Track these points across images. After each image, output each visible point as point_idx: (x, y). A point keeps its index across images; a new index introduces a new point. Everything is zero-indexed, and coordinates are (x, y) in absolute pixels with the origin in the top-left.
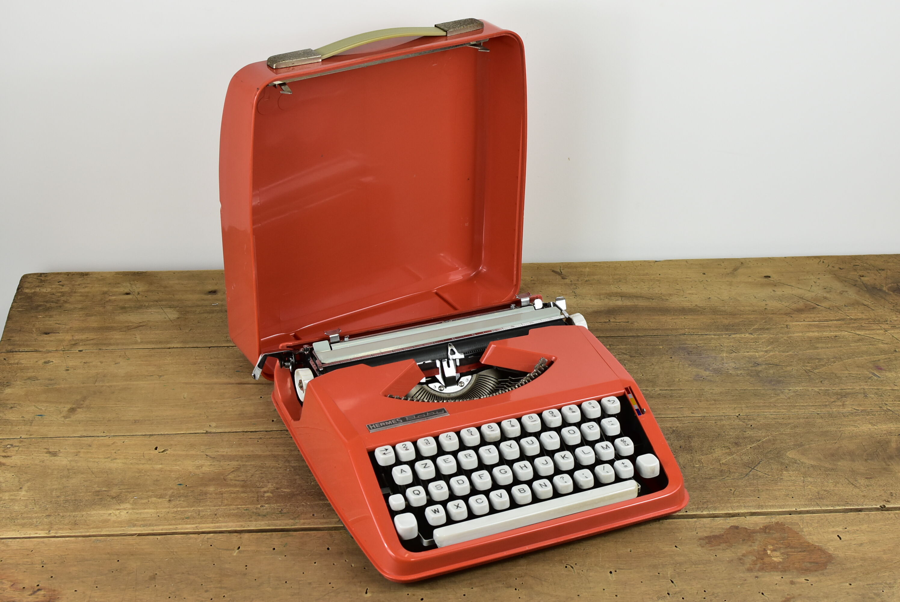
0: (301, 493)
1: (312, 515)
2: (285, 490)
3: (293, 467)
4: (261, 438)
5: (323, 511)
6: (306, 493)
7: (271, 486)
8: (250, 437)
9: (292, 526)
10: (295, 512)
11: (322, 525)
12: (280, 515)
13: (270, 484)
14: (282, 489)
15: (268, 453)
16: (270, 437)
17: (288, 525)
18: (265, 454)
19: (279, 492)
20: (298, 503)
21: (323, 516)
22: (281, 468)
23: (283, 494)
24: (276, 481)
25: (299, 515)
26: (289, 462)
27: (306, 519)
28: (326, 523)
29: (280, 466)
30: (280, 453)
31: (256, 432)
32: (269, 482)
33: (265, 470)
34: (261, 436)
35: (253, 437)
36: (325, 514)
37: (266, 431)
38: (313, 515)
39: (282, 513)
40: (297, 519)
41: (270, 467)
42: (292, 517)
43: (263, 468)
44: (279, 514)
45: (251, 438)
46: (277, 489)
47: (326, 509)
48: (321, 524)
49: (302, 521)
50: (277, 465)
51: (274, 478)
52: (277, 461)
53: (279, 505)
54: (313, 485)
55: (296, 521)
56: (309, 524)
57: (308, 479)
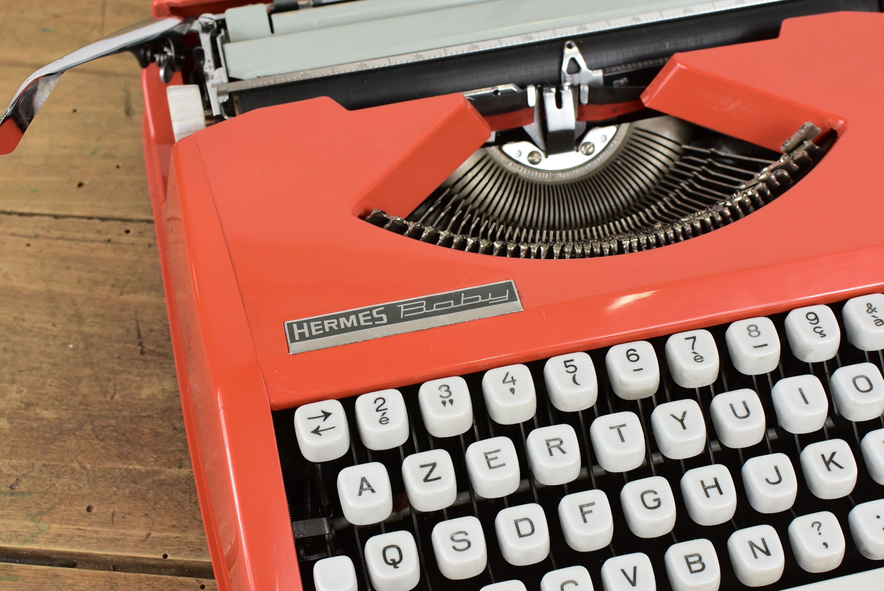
0: (81, 427)
1: (85, 508)
2: (45, 414)
3: (86, 337)
4: (37, 236)
5: (115, 498)
6: (92, 430)
7: (14, 395)
8: (12, 230)
9: (25, 542)
10: (46, 493)
11: (100, 548)
12: (9, 498)
13: (15, 387)
14: (38, 410)
15: (39, 286)
16: (59, 234)
17: (16, 535)
18: (33, 287)
19: (28, 418)
20: (63, 460)
21: (113, 515)
22: (55, 336)
23: (35, 425)
24: (32, 379)
25: (53, 508)
26: (79, 318)
27: (67, 520)
28: (114, 541)
29: (56, 330)
30: (67, 290)
31: (31, 215)
32: (13, 382)
33: (16, 338)
34: (39, 231)
35: (21, 231)
36: (117, 510)
37: (56, 217)
38: (89, 509)
39: (12, 494)
40: (45, 517)
41: (31, 331)
42: (34, 511)
43: (15, 333)
44: (6, 494)
45: (13, 234)
46: (28, 405)
47: (127, 491)
48: (100, 542)
49: (56, 528)
50: (50, 326)
51: (30, 369)
52: (53, 315)
53: (15, 462)
54: (116, 403)
55: (43, 525)
56: (70, 539)
57: (109, 380)
